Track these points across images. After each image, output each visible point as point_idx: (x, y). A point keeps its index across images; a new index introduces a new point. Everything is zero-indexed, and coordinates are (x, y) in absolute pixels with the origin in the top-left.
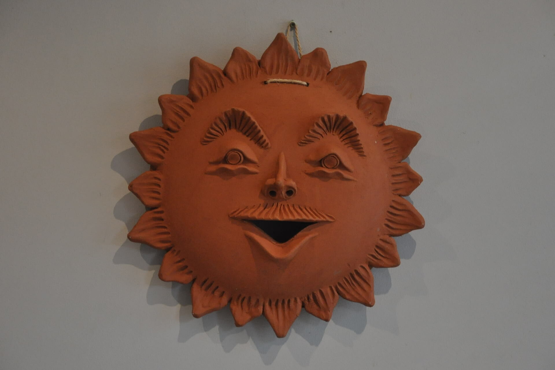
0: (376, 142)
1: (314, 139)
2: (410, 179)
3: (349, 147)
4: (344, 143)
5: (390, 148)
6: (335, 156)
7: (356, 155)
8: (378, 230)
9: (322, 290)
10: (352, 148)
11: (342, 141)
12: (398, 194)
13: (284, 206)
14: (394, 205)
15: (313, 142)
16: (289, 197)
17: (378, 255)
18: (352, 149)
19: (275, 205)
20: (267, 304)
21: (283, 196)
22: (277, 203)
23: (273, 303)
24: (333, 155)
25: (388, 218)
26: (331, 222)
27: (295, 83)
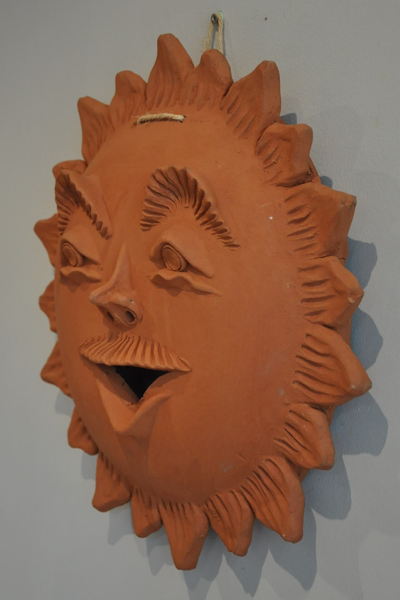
0: (271, 218)
1: (155, 216)
2: (337, 292)
3: (208, 229)
4: (201, 221)
5: (302, 228)
6: (171, 247)
7: (221, 243)
8: (282, 392)
9: (219, 495)
10: (214, 230)
11: (198, 218)
12: (318, 322)
13: (129, 338)
14: (310, 343)
15: (159, 222)
16: (130, 324)
17: (293, 441)
18: (213, 234)
19: (120, 335)
20: (161, 507)
21: (120, 321)
22: (121, 334)
23: (168, 507)
24: (168, 246)
25: (300, 370)
26: (185, 373)
27: (166, 119)
